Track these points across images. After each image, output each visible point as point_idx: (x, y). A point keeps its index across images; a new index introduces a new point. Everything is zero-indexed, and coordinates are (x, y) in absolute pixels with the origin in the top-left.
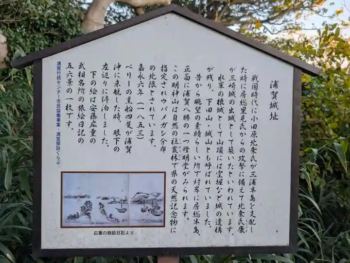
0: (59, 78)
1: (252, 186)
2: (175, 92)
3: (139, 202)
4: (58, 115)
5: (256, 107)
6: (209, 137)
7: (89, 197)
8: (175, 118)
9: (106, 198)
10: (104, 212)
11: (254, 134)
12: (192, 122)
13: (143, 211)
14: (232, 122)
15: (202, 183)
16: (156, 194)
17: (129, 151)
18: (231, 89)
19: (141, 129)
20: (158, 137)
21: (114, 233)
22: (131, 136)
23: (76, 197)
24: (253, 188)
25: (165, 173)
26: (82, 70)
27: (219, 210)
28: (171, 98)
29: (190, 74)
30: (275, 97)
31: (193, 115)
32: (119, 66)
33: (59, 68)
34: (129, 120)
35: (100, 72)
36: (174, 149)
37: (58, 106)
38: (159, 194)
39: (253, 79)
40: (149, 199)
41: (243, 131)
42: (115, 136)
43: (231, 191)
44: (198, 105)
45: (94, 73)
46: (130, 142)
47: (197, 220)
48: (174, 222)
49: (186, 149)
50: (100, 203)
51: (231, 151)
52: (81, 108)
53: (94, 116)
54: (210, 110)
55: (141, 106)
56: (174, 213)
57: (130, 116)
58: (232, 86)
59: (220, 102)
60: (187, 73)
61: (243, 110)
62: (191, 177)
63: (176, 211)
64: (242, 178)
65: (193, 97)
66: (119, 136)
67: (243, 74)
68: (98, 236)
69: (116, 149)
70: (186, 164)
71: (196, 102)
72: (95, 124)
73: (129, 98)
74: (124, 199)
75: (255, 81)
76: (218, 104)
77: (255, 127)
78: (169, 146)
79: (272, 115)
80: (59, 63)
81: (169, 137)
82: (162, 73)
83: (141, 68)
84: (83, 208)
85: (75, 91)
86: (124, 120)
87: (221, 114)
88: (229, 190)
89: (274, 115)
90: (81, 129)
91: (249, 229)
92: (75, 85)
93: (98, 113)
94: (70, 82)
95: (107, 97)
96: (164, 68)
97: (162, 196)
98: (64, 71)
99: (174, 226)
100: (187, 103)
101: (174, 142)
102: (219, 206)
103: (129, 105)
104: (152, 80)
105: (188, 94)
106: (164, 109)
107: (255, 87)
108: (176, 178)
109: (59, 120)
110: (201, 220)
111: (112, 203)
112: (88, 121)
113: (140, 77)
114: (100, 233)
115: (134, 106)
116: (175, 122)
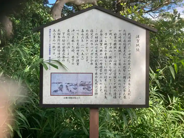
0: (50, 35)
1: (129, 79)
2: (96, 40)
3: (82, 85)
4: (50, 50)
5: (130, 46)
6: (110, 59)
7: (62, 83)
8: (96, 51)
9: (68, 84)
10: (68, 89)
11: (129, 57)
12: (103, 53)
13: (84, 89)
14: (120, 52)
15: (108, 78)
16: (89, 82)
17: (78, 64)
18: (119, 39)
19: (82, 56)
20: (89, 59)
21: (72, 98)
22: (78, 58)
23: (56, 83)
24: (129, 80)
25: (92, 73)
26: (59, 32)
27: (115, 89)
28: (95, 43)
29: (102, 33)
30: (138, 42)
31: (104, 50)
32: (74, 30)
33: (50, 32)
34: (78, 52)
35: (66, 33)
36: (96, 64)
37: (50, 46)
38: (90, 82)
39: (129, 34)
40: (86, 84)
41: (125, 56)
42: (72, 59)
43: (120, 81)
44: (106, 46)
45: (64, 33)
46: (78, 61)
47: (106, 93)
48: (96, 94)
49: (101, 64)
50: (66, 86)
51: (120, 64)
52: (59, 47)
53: (64, 50)
54: (111, 48)
55: (82, 46)
56: (96, 90)
57: (78, 51)
58: (120, 37)
59: (115, 44)
60: (101, 32)
61: (125, 48)
62: (103, 75)
63: (97, 89)
64: (125, 76)
65: (104, 42)
66: (74, 59)
67: (125, 33)
68: (66, 99)
69: (73, 64)
70: (101, 70)
71: (105, 44)
72: (64, 54)
73: (78, 43)
74: (76, 84)
75: (130, 35)
76: (114, 45)
77: (130, 54)
78: (94, 63)
79: (137, 49)
80: (50, 30)
81: (94, 59)
82: (91, 33)
83: (83, 31)
84: (59, 88)
85: (56, 41)
86: (76, 52)
87: (115, 49)
88: (119, 80)
89: (138, 49)
90: (59, 55)
91: (128, 97)
92: (56, 38)
93: (65, 49)
94: (54, 37)
95: (69, 43)
96: (92, 31)
97: (91, 83)
98: (52, 32)
99: (96, 95)
100: (101, 45)
101: (96, 61)
102: (115, 87)
103: (78, 46)
104: (87, 36)
105: (102, 41)
106: (92, 47)
107: (130, 38)
108: (97, 75)
109: (50, 52)
110: (108, 93)
111: (71, 85)
112: (61, 52)
113: (82, 34)
114: (66, 98)
115: (80, 46)
116: (96, 53)
